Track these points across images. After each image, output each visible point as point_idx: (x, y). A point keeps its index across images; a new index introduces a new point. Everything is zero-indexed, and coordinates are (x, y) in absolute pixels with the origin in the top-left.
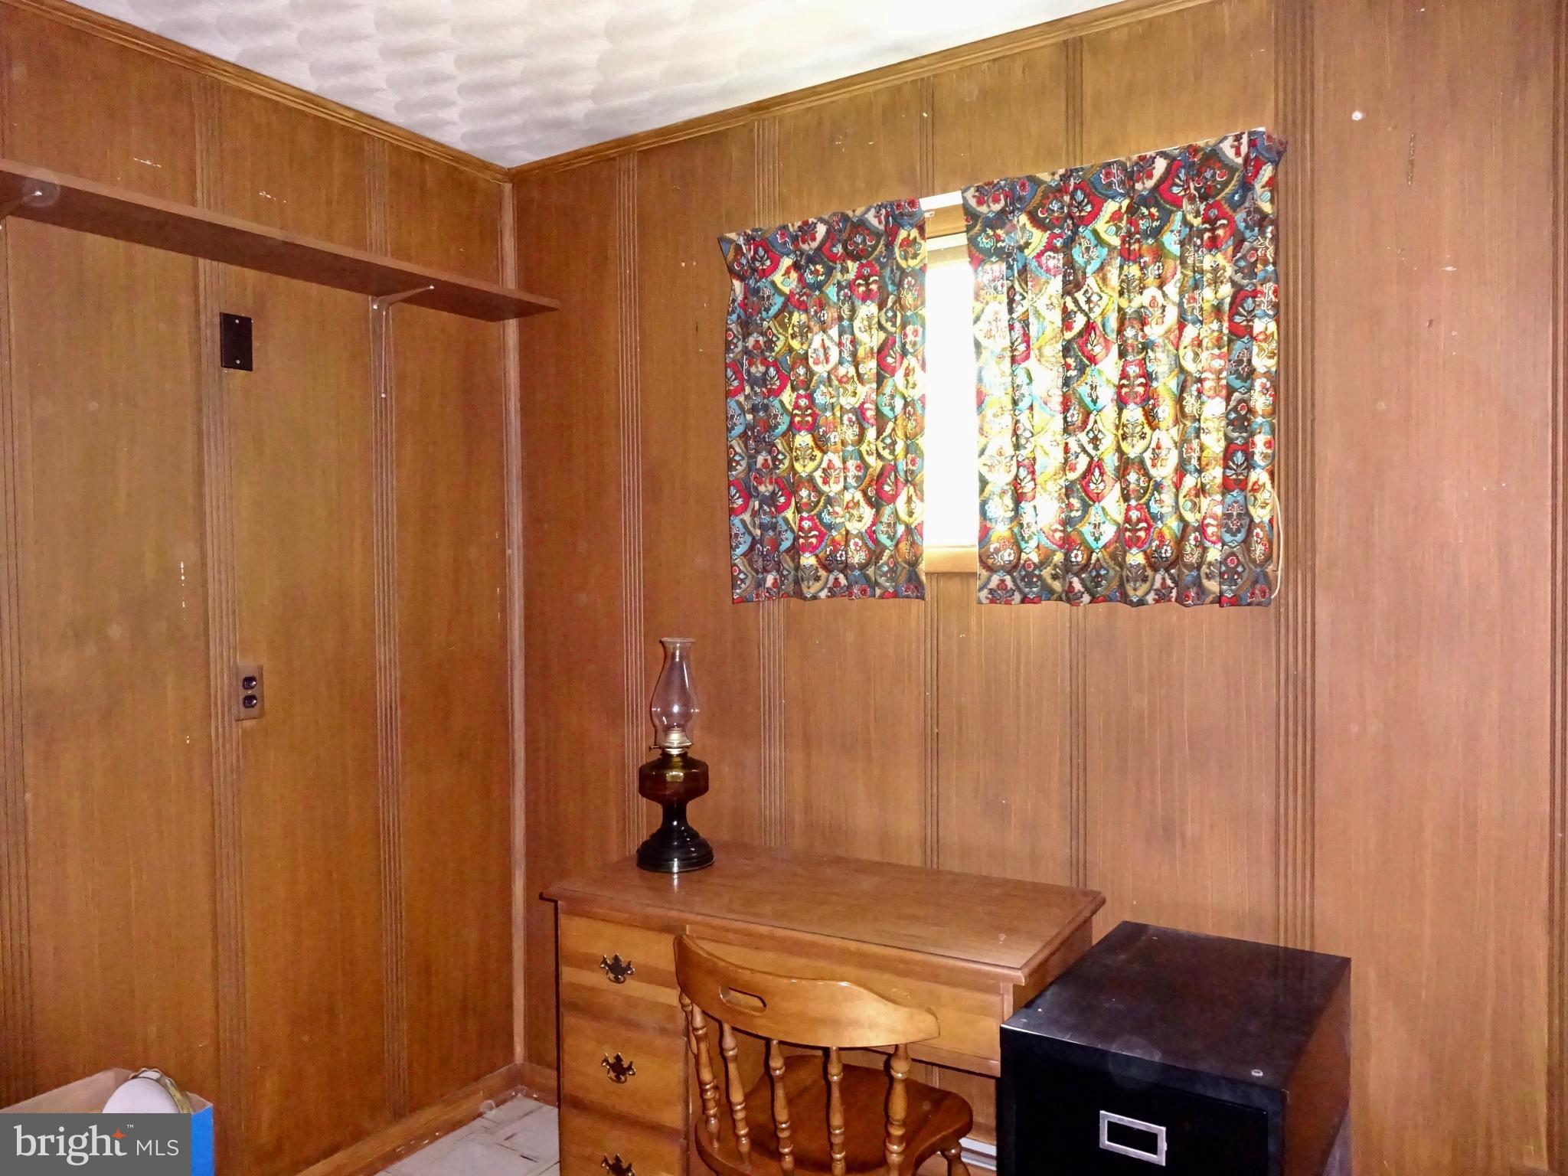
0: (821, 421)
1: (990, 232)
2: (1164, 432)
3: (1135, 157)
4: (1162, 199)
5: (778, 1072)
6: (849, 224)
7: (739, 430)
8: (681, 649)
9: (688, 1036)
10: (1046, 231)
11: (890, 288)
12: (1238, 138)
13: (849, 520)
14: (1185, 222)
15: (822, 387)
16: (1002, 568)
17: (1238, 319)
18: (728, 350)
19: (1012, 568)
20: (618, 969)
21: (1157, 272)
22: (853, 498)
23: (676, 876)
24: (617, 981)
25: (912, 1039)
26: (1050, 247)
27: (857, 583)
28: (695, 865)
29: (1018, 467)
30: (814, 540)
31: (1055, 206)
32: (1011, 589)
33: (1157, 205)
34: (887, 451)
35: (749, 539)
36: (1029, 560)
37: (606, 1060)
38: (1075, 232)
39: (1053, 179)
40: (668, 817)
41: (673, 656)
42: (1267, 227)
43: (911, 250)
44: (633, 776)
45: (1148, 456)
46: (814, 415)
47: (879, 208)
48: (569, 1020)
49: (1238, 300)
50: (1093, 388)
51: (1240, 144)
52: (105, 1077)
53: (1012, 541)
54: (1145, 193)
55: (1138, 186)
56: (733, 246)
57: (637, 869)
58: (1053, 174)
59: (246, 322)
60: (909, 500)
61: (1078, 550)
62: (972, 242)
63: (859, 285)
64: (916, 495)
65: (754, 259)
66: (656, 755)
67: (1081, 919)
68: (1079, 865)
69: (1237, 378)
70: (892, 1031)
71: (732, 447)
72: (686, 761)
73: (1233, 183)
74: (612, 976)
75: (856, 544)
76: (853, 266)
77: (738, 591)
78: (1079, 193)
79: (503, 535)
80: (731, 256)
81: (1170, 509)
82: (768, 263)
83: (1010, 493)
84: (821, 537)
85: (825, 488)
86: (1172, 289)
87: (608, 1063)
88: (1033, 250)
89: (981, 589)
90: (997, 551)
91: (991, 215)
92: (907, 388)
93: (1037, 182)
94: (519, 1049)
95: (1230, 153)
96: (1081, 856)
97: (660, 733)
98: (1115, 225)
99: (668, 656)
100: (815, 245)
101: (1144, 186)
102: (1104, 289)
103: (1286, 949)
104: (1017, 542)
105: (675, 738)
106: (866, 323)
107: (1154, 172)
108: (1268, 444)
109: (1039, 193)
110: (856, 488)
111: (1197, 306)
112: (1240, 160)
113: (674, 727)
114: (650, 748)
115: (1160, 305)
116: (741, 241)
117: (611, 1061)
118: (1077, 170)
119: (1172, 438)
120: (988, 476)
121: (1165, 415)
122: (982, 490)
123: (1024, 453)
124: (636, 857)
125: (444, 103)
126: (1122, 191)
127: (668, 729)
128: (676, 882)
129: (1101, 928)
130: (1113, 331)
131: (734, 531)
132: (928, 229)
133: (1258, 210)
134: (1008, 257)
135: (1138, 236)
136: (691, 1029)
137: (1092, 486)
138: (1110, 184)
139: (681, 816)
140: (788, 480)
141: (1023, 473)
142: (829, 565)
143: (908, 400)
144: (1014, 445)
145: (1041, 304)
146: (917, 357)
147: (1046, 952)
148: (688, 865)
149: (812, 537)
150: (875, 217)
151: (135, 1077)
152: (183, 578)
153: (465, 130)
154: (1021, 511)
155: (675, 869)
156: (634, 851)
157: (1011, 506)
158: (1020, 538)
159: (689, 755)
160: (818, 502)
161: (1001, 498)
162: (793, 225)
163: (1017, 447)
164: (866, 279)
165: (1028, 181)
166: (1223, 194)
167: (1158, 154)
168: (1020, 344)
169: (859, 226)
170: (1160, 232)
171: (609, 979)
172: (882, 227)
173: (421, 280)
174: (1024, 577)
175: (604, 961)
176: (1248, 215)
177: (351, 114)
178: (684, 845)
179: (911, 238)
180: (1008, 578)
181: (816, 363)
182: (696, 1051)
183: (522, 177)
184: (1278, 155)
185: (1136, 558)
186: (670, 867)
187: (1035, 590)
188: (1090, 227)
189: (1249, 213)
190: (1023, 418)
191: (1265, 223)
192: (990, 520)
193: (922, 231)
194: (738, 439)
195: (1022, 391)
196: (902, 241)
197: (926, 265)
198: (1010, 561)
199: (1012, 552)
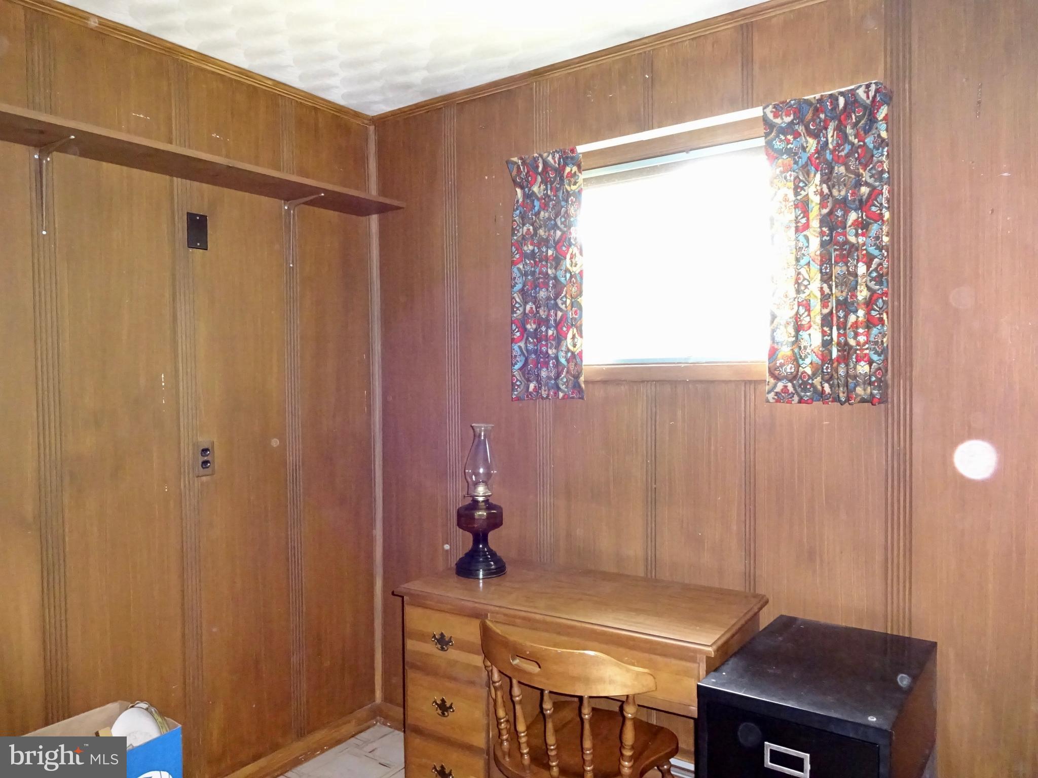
1: (782, 137)
5: (548, 712)
7: (519, 287)
8: (485, 431)
9: (489, 687)
10: (815, 139)
11: (562, 203)
12: (868, 86)
16: (785, 377)
17: (875, 209)
18: (513, 234)
19: (793, 378)
20: (443, 642)
23: (481, 581)
24: (442, 649)
25: (637, 691)
26: (817, 149)
28: (494, 573)
29: (799, 306)
32: (792, 393)
34: (564, 305)
35: (523, 359)
36: (804, 372)
37: (435, 702)
40: (476, 541)
41: (480, 436)
42: (884, 148)
43: (573, 180)
44: (453, 515)
47: (555, 154)
48: (411, 674)
51: (870, 90)
52: (112, 707)
53: (793, 358)
56: (516, 166)
57: (455, 575)
59: (204, 218)
60: (574, 337)
62: (769, 144)
64: (578, 333)
66: (468, 501)
67: (751, 614)
68: (750, 577)
69: (876, 249)
70: (625, 686)
71: (515, 298)
72: (488, 505)
73: (865, 118)
74: (439, 646)
77: (516, 393)
79: (368, 357)
80: (514, 173)
83: (792, 324)
87: (437, 704)
89: (769, 392)
90: (782, 365)
91: (783, 125)
92: (571, 266)
94: (378, 694)
95: (863, 96)
96: (752, 571)
97: (471, 486)
99: (476, 436)
103: (892, 635)
104: (796, 360)
105: (481, 490)
109: (811, 111)
112: (869, 102)
113: (480, 482)
114: (464, 496)
116: (520, 163)
117: (439, 702)
120: (777, 312)
122: (772, 322)
123: (803, 296)
124: (455, 567)
125: (332, 74)
127: (476, 484)
128: (481, 585)
129: (766, 619)
131: (514, 354)
132: (582, 165)
133: (879, 136)
134: (795, 156)
136: (491, 682)
139: (485, 540)
141: (802, 310)
143: (573, 274)
144: (796, 290)
146: (577, 247)
147: (728, 635)
148: (489, 574)
150: (553, 159)
151: (132, 707)
152: (163, 384)
153: (345, 91)
154: (799, 337)
155: (481, 576)
156: (453, 565)
157: (793, 333)
158: (798, 357)
159: (490, 501)
161: (785, 327)
163: (798, 291)
168: (802, 218)
171: (437, 648)
172: (556, 165)
173: (318, 190)
174: (801, 384)
175: (434, 636)
176: (875, 139)
177: (270, 82)
178: (486, 560)
179: (573, 172)
180: (790, 385)
182: (494, 696)
183: (382, 122)
184: (888, 99)
186: (478, 575)
187: (808, 394)
189: (875, 137)
190: (803, 271)
191: (883, 145)
192: (778, 343)
193: (579, 167)
194: (518, 293)
195: (803, 252)
196: (568, 174)
197: (582, 189)
198: (791, 373)
199: (793, 366)
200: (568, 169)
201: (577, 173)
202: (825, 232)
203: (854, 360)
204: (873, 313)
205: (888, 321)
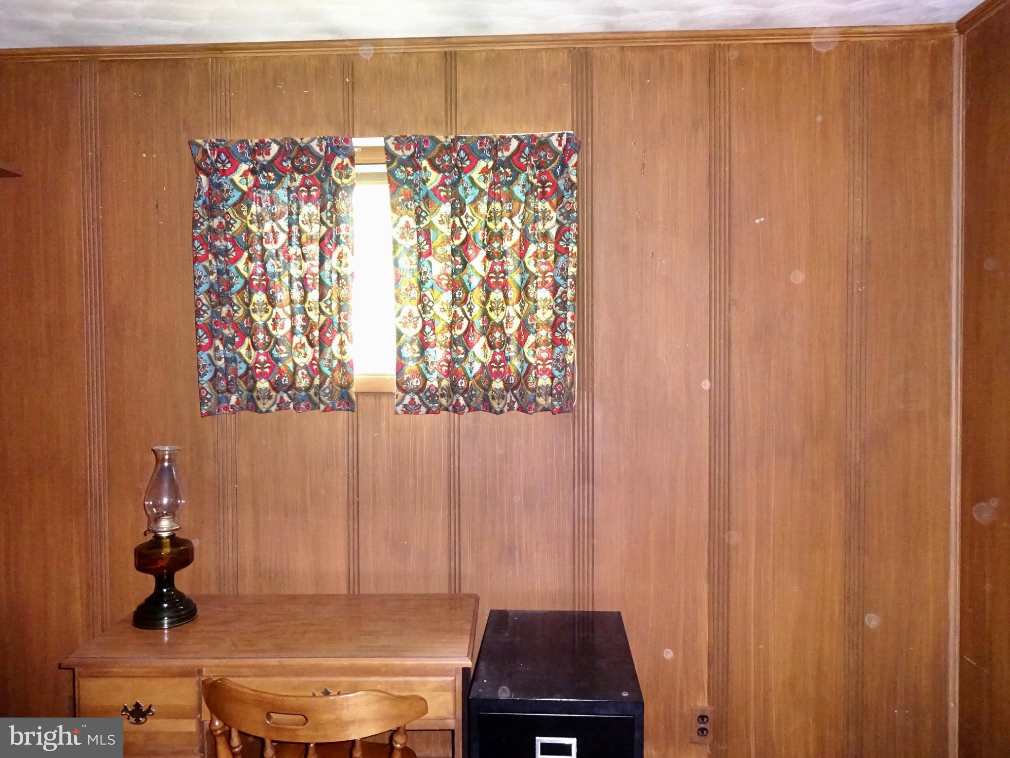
0: (271, 284)
1: (403, 168)
2: (511, 307)
3: (498, 135)
4: (514, 164)
6: (297, 147)
7: (205, 287)
8: (170, 455)
10: (440, 173)
11: (329, 196)
12: (561, 135)
13: (298, 357)
14: (528, 180)
15: (271, 260)
16: (412, 390)
17: (561, 243)
18: (195, 226)
19: (419, 391)
20: (138, 713)
21: (508, 208)
22: (301, 341)
23: (166, 632)
24: (139, 722)
26: (442, 183)
27: (303, 401)
28: (184, 619)
29: (424, 325)
30: (267, 370)
31: (447, 158)
32: (419, 404)
33: (510, 167)
34: (328, 309)
35: (213, 369)
36: (432, 386)
38: (460, 177)
39: (446, 141)
40: (159, 585)
41: (163, 460)
42: (574, 191)
43: (344, 173)
45: (505, 321)
46: (267, 280)
47: (320, 141)
49: (561, 232)
50: (469, 276)
51: (561, 139)
53: (420, 373)
54: (503, 159)
55: (500, 154)
56: (201, 150)
57: (132, 627)
58: (446, 137)
60: (342, 343)
61: (463, 379)
62: (391, 173)
63: (303, 191)
64: (349, 340)
65: (216, 161)
66: (150, 537)
68: (455, 579)
69: (561, 279)
71: (199, 299)
72: (173, 539)
73: (556, 162)
74: (133, 719)
75: (303, 374)
76: (299, 177)
77: (206, 407)
78: (462, 152)
80: (199, 157)
81: (514, 354)
82: (229, 165)
83: (417, 341)
84: (272, 368)
85: (274, 332)
86: (517, 220)
88: (431, 184)
89: (398, 405)
90: (408, 379)
91: (404, 158)
92: (340, 266)
93: (437, 141)
95: (556, 144)
96: (457, 572)
97: (153, 521)
98: (484, 176)
99: (159, 461)
100: (268, 158)
101: (503, 155)
102: (475, 214)
105: (165, 524)
106: (307, 218)
107: (510, 147)
108: (573, 317)
109: (437, 148)
110: (303, 334)
111: (536, 232)
112: (561, 149)
113: (163, 515)
114: (145, 532)
115: (510, 229)
116: (207, 147)
118: (462, 138)
119: (515, 310)
120: (402, 330)
121: (512, 296)
122: (398, 339)
123: (428, 317)
124: (132, 618)
126: (489, 155)
127: (157, 519)
128: (167, 635)
130: (480, 241)
131: (202, 363)
132: (357, 159)
133: (570, 180)
134: (415, 187)
135: (499, 185)
137: (470, 339)
138: (482, 150)
139: (170, 583)
140: (242, 326)
141: (428, 329)
142: (277, 387)
143: (342, 274)
144: (421, 311)
145: (435, 219)
146: (348, 246)
148: (177, 621)
149: (266, 368)
150: (318, 145)
154: (425, 353)
155: (166, 626)
157: (419, 350)
158: (425, 372)
159: (177, 535)
160: (270, 342)
161: (411, 345)
162: (251, 141)
163: (423, 312)
164: (308, 187)
165: (430, 139)
166: (550, 167)
167: (513, 136)
168: (425, 245)
169: (306, 150)
170: (512, 184)
171: (130, 722)
172: (322, 154)
174: (429, 396)
175: (126, 710)
176: (566, 182)
178: (173, 606)
179: (344, 164)
180: (416, 397)
181: (267, 243)
185: (498, 384)
186: (163, 625)
187: (436, 405)
188: (468, 175)
189: (566, 181)
190: (428, 293)
191: (573, 188)
192: (404, 359)
193: (352, 160)
194: (205, 294)
195: (427, 276)
196: (338, 165)
197: (355, 184)
198: (417, 386)
199: (419, 380)
200: (338, 160)
201: (350, 165)
202: (458, 261)
203: (534, 375)
204: (557, 334)
205: (574, 341)
